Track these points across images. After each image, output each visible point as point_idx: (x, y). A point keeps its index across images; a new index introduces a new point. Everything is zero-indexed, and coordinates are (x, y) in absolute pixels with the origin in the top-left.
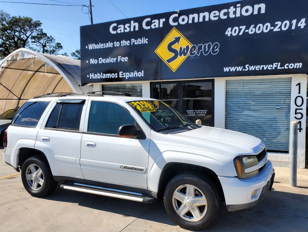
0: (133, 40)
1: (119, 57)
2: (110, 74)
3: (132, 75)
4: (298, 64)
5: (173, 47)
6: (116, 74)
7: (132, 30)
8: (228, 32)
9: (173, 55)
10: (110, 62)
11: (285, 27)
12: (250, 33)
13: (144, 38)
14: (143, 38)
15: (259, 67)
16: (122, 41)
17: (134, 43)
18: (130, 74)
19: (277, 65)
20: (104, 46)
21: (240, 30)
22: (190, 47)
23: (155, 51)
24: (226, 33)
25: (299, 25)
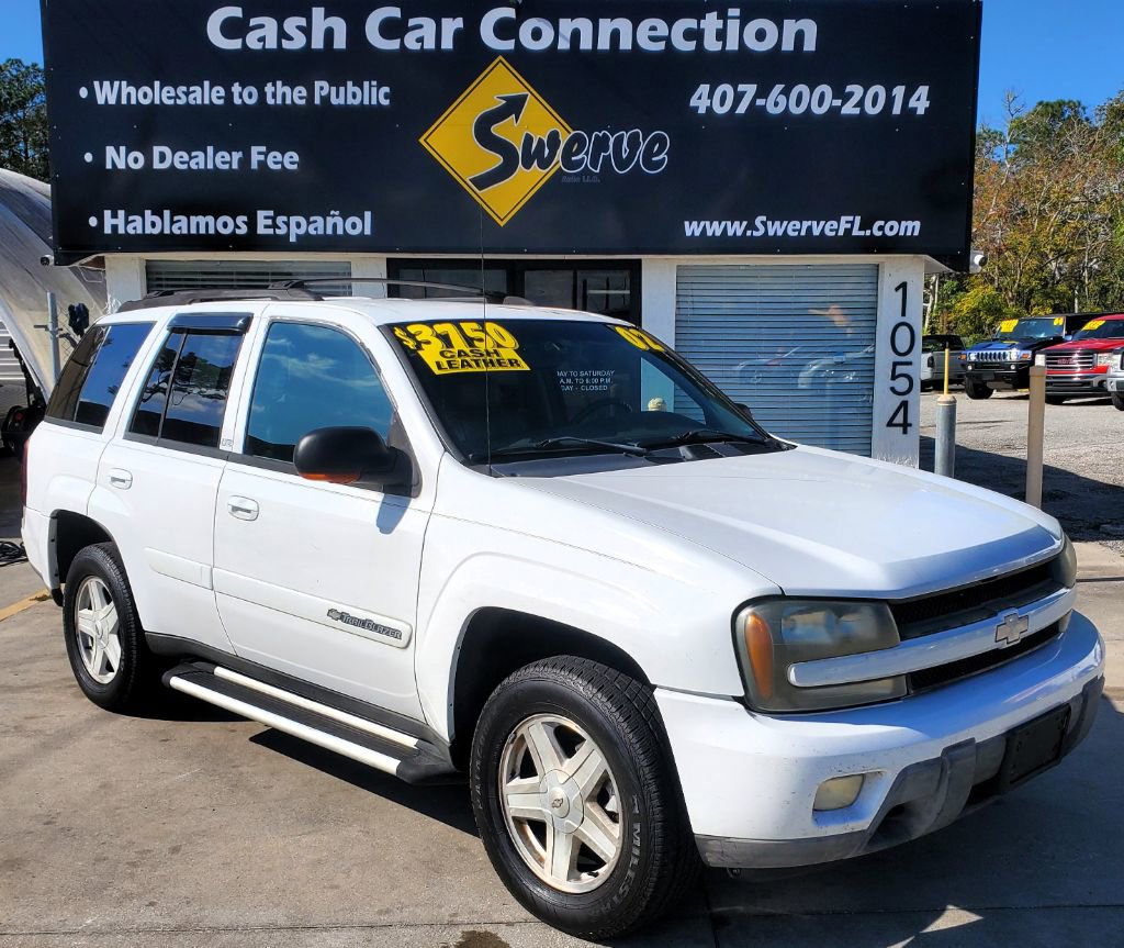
0: (322, 87)
1: (255, 150)
2: (210, 219)
3: (319, 226)
4: (910, 224)
5: (497, 130)
6: (241, 219)
7: (318, 43)
8: (701, 100)
9: (496, 160)
10: (210, 166)
11: (874, 104)
12: (771, 110)
13: (374, 83)
14: (366, 84)
15: (798, 227)
16: (270, 84)
17: (326, 99)
18: (309, 223)
19: (852, 223)
20: (177, 97)
21: (738, 97)
22: (564, 138)
23: (421, 140)
24: (693, 102)
25: (912, 103)
